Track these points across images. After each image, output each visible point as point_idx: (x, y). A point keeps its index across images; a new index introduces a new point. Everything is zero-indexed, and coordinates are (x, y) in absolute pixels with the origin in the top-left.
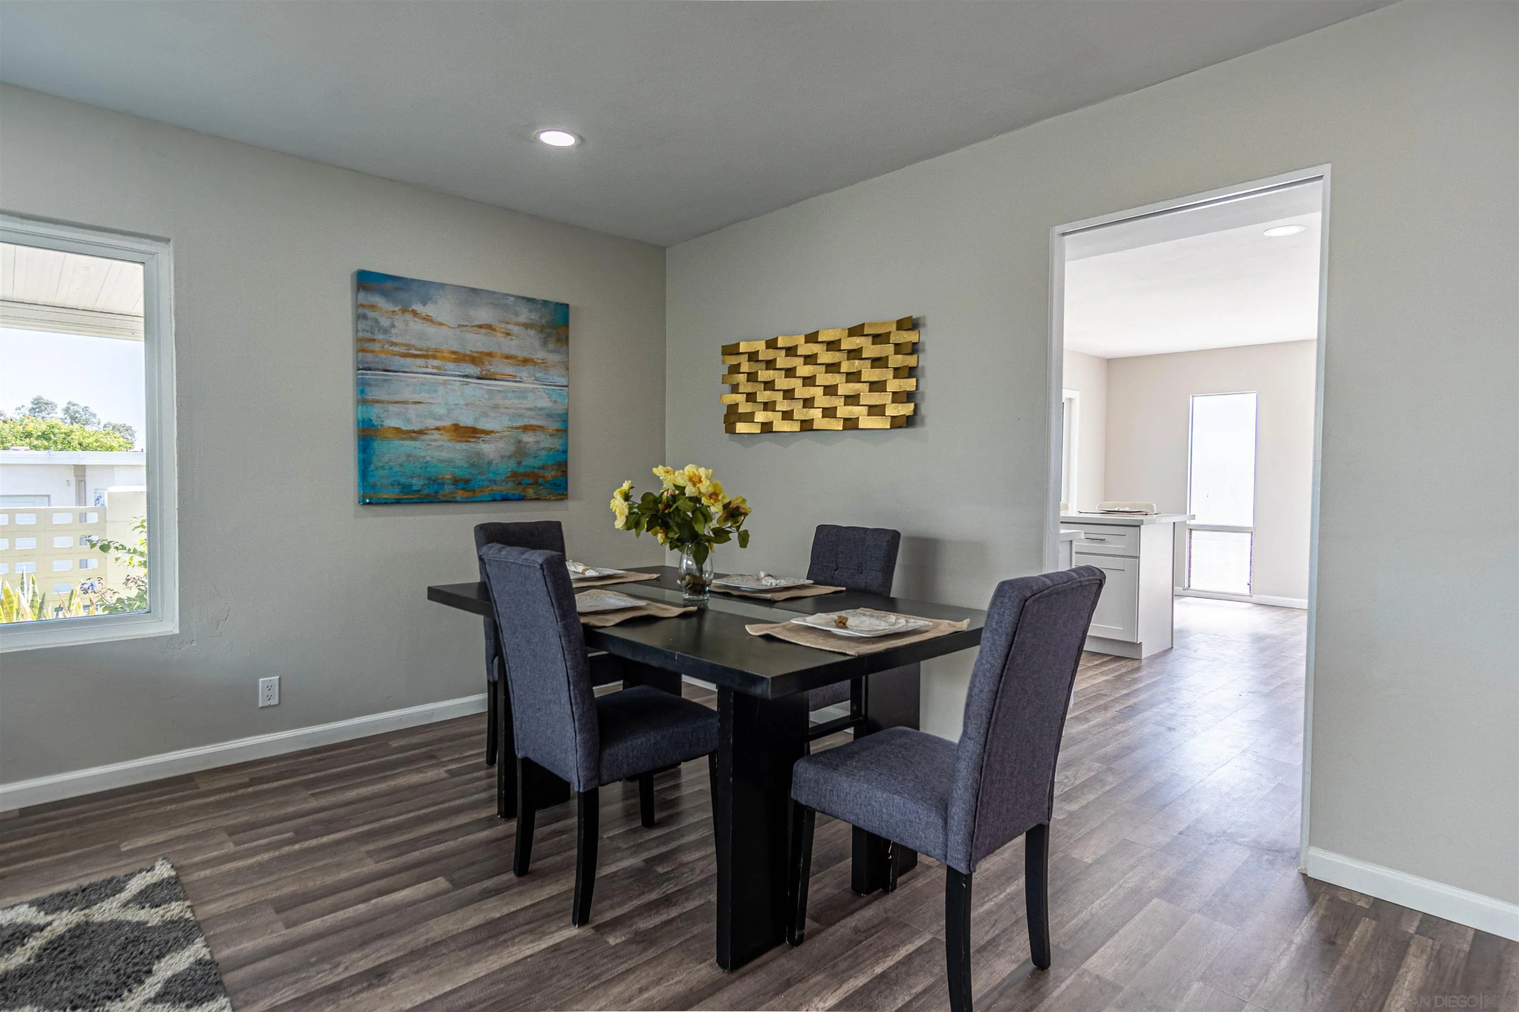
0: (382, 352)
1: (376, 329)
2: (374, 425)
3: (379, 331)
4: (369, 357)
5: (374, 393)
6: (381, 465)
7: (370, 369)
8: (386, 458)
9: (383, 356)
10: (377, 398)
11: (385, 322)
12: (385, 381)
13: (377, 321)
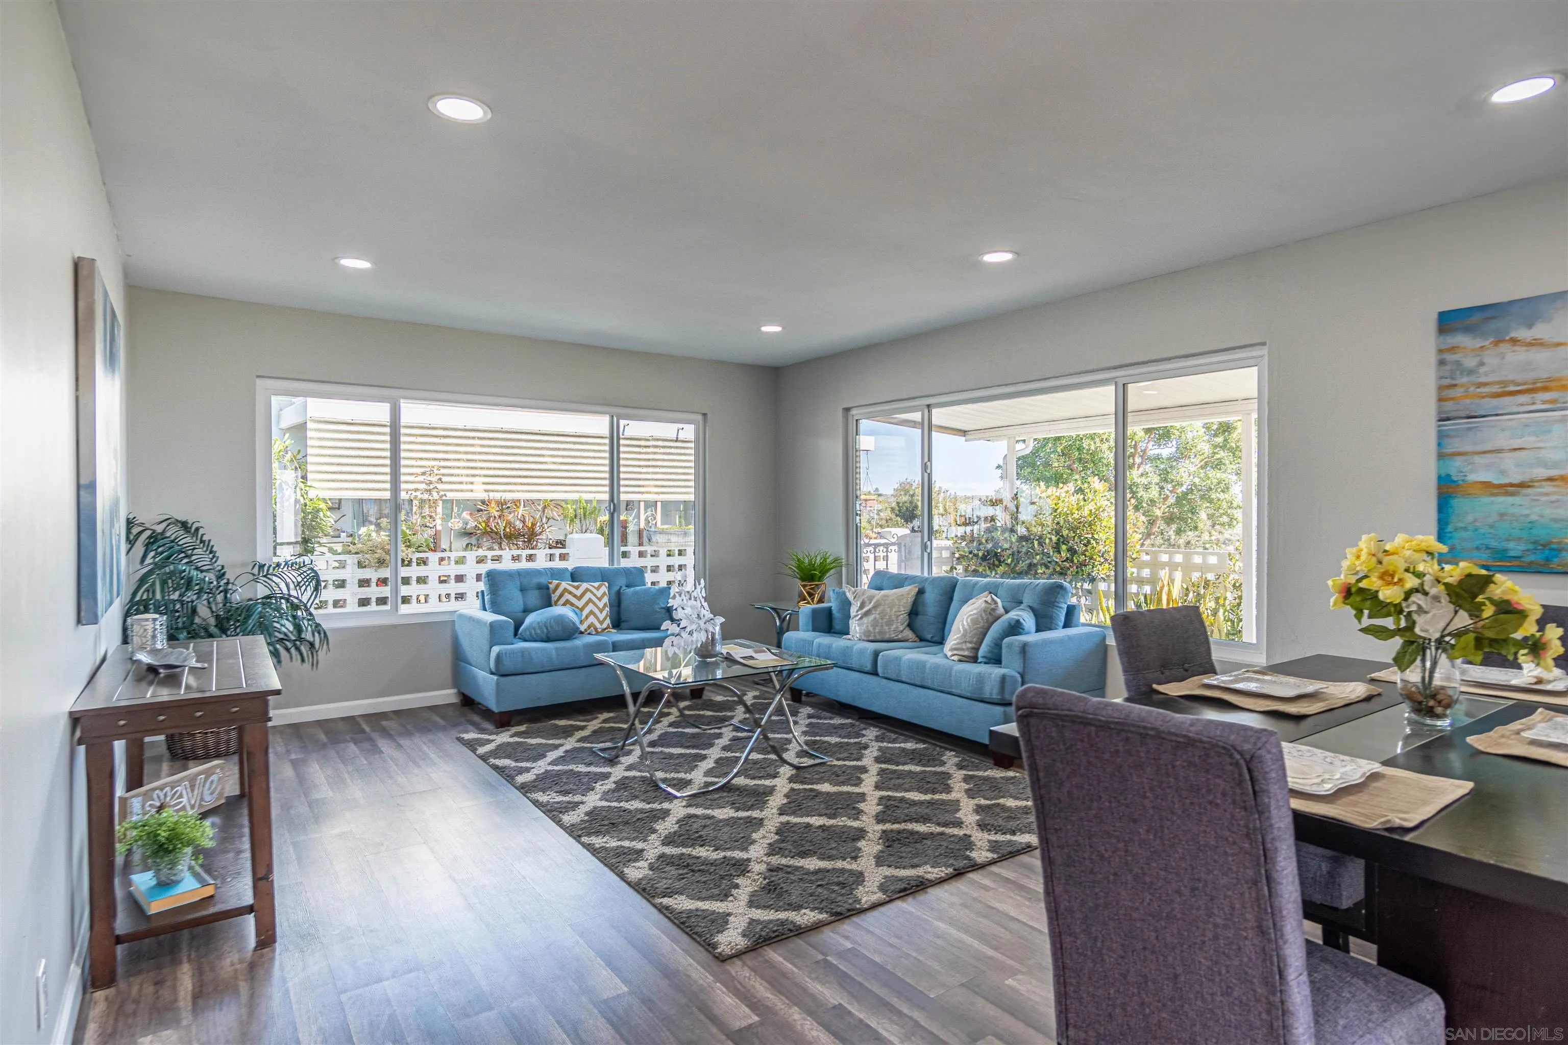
0: (1466, 397)
1: (1458, 372)
2: (1453, 481)
3: (1461, 374)
4: (1449, 406)
5: (1454, 445)
6: (1463, 525)
7: (1448, 419)
8: (1470, 518)
9: (1468, 401)
10: (1460, 450)
11: (1470, 362)
12: (1469, 429)
13: (1458, 364)
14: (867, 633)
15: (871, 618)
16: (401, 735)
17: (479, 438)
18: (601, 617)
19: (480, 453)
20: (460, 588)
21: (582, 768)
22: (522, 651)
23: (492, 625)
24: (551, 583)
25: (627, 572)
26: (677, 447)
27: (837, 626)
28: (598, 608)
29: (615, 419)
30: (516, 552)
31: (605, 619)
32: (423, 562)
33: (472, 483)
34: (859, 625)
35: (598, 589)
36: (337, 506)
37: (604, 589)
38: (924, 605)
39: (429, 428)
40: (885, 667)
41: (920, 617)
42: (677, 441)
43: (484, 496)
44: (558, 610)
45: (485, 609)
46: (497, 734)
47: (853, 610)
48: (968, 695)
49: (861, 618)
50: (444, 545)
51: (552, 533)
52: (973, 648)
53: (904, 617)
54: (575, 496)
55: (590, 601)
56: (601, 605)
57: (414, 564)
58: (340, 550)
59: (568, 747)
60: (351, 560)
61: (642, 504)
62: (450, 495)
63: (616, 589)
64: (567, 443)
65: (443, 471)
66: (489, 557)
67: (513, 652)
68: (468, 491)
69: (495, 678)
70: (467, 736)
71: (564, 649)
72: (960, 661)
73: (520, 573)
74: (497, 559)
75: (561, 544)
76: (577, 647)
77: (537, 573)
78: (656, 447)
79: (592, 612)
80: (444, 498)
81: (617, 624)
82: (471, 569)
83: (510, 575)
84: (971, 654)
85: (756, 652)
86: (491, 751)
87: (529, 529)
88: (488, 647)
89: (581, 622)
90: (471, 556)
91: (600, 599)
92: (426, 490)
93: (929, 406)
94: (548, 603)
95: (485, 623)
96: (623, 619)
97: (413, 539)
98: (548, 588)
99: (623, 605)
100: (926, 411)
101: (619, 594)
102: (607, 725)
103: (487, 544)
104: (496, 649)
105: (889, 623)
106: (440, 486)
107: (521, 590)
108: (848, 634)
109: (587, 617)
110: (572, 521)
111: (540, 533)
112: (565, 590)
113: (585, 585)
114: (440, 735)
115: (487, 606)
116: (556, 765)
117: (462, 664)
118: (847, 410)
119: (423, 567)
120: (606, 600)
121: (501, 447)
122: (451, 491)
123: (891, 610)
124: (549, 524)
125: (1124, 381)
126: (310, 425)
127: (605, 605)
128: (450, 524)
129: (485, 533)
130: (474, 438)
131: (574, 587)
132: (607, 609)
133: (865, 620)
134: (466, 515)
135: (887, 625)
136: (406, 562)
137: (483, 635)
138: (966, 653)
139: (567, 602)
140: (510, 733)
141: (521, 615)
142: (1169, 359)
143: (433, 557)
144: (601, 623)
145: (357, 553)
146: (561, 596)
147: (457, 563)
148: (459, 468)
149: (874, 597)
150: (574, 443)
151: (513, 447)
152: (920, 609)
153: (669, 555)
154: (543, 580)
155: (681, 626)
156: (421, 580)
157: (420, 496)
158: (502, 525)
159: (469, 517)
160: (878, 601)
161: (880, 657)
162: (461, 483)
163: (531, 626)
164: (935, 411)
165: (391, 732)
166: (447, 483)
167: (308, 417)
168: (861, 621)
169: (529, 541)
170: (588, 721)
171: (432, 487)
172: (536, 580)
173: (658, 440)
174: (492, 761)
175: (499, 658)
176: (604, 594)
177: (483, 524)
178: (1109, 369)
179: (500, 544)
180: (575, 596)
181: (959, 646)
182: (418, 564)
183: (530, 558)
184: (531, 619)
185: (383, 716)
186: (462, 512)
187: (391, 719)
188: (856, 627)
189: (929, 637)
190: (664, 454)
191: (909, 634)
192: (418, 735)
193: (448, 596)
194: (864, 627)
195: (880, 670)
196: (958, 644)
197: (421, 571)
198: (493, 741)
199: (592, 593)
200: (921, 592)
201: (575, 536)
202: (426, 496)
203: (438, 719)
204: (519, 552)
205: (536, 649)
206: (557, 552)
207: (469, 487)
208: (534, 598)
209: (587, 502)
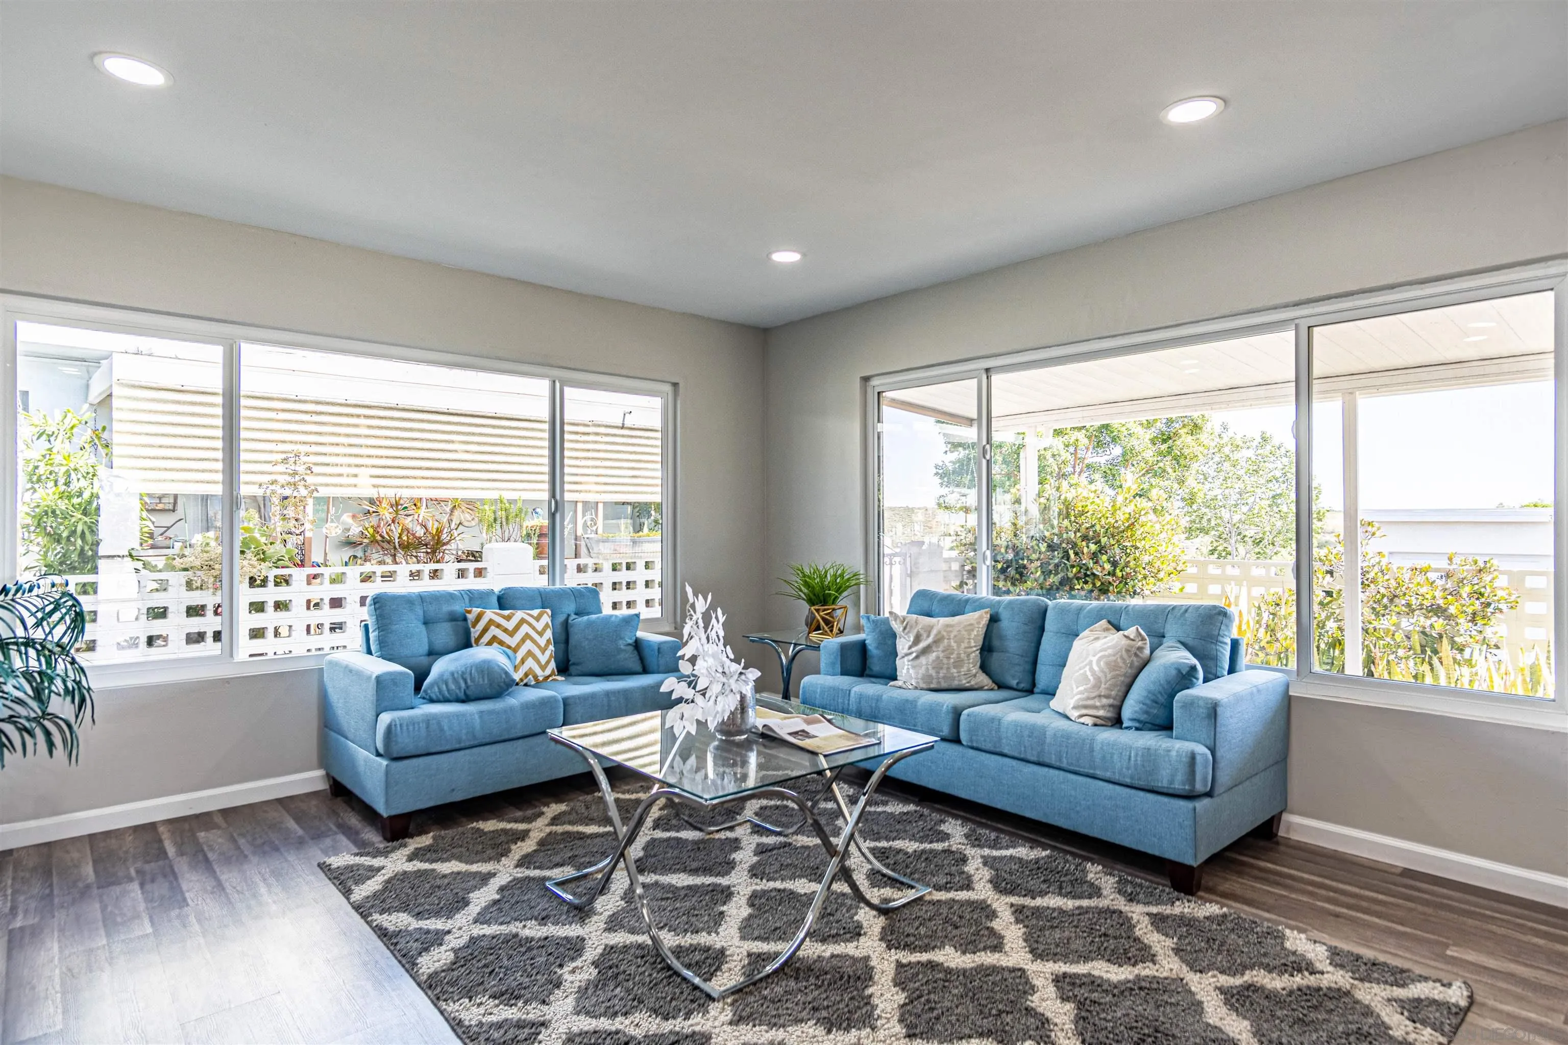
14: (927, 678)
15: (933, 656)
16: (227, 860)
17: (366, 417)
18: (543, 659)
19: (367, 436)
20: (337, 615)
21: (532, 930)
22: (428, 720)
23: (380, 681)
24: (470, 612)
25: (576, 594)
26: (623, 436)
27: (876, 666)
28: (539, 646)
29: (558, 385)
30: (415, 567)
31: (548, 662)
32: (285, 581)
33: (356, 476)
34: (914, 667)
35: (538, 619)
36: (171, 507)
37: (546, 619)
38: (1001, 638)
39: (295, 401)
40: (972, 731)
41: (995, 654)
42: (623, 427)
43: (373, 493)
44: (481, 653)
45: (369, 652)
46: (385, 853)
47: (902, 645)
48: (1128, 781)
49: (917, 657)
50: (317, 557)
51: (464, 542)
52: (1111, 706)
53: (975, 655)
54: (495, 495)
55: (527, 636)
56: (542, 642)
57: (271, 584)
58: (160, 565)
59: (502, 879)
60: (177, 579)
61: (580, 506)
62: (323, 492)
63: (561, 618)
64: (484, 426)
65: (313, 459)
66: (379, 574)
67: (412, 722)
68: (349, 486)
69: (384, 762)
70: (338, 861)
71: (491, 712)
72: (1095, 725)
73: (422, 598)
74: (389, 576)
75: (475, 556)
76: (512, 709)
77: (450, 597)
78: (597, 434)
79: (530, 653)
80: (315, 494)
81: (564, 668)
82: (352, 590)
83: (408, 601)
84: (1109, 715)
85: (809, 722)
86: (375, 895)
87: (433, 537)
88: (374, 714)
89: (516, 668)
90: (354, 572)
91: (541, 634)
92: (289, 483)
93: (987, 370)
94: (466, 643)
95: (370, 677)
96: (572, 660)
97: (270, 550)
98: (465, 619)
99: (572, 641)
100: (985, 377)
101: (566, 625)
102: (559, 829)
103: (375, 556)
104: (385, 718)
105: (958, 663)
106: (310, 479)
107: (426, 623)
108: (895, 679)
109: (523, 661)
110: (490, 526)
111: (447, 543)
112: (491, 622)
113: (519, 615)
114: (291, 858)
115: (373, 648)
116: (488, 922)
117: (333, 734)
118: (866, 379)
119: (283, 589)
120: (549, 634)
121: (396, 429)
122: (327, 485)
123: (959, 646)
124: (460, 530)
125: (1312, 321)
126: (116, 391)
127: (548, 641)
128: (324, 530)
129: (374, 541)
130: (358, 416)
131: (503, 617)
132: (551, 647)
133: (923, 660)
134: (347, 518)
135: (955, 667)
136: (258, 582)
137: (366, 696)
138: (1101, 713)
139: (494, 639)
140: (407, 851)
141: (425, 660)
142: (1392, 287)
143: (299, 575)
144: (543, 668)
145: (186, 570)
146: (485, 630)
147: (333, 581)
148: (338, 455)
149: (932, 627)
150: (494, 427)
151: (411, 430)
152: (996, 643)
153: (614, 569)
154: (458, 608)
155: (698, 688)
156: (280, 606)
157: (280, 491)
158: (396, 531)
159: (350, 521)
160: (939, 632)
161: (963, 718)
162: (340, 475)
163: (441, 679)
164: (995, 378)
165: (210, 855)
166: (319, 474)
167: (115, 379)
168: (917, 662)
169: (434, 552)
170: (529, 820)
171: (297, 478)
172: (446, 608)
173: (599, 426)
174: (378, 919)
175: (389, 731)
176: (547, 626)
177: (371, 530)
178: (1286, 306)
179: (394, 556)
180: (505, 630)
181: (1090, 702)
182: (277, 584)
183: (435, 574)
184: (441, 667)
185: (203, 820)
186: (342, 515)
187: (217, 827)
188: (905, 668)
189: (1014, 683)
190: (607, 443)
191: (983, 679)
192: (255, 860)
193: (320, 626)
194: (922, 671)
195: (963, 736)
196: (1088, 698)
197: (282, 593)
198: (380, 869)
199: (530, 625)
200: (994, 619)
201: (494, 545)
202: (287, 492)
203: (292, 824)
204: (419, 567)
205: (449, 716)
206: (471, 566)
207: (352, 481)
208: (445, 634)
209: (510, 502)
